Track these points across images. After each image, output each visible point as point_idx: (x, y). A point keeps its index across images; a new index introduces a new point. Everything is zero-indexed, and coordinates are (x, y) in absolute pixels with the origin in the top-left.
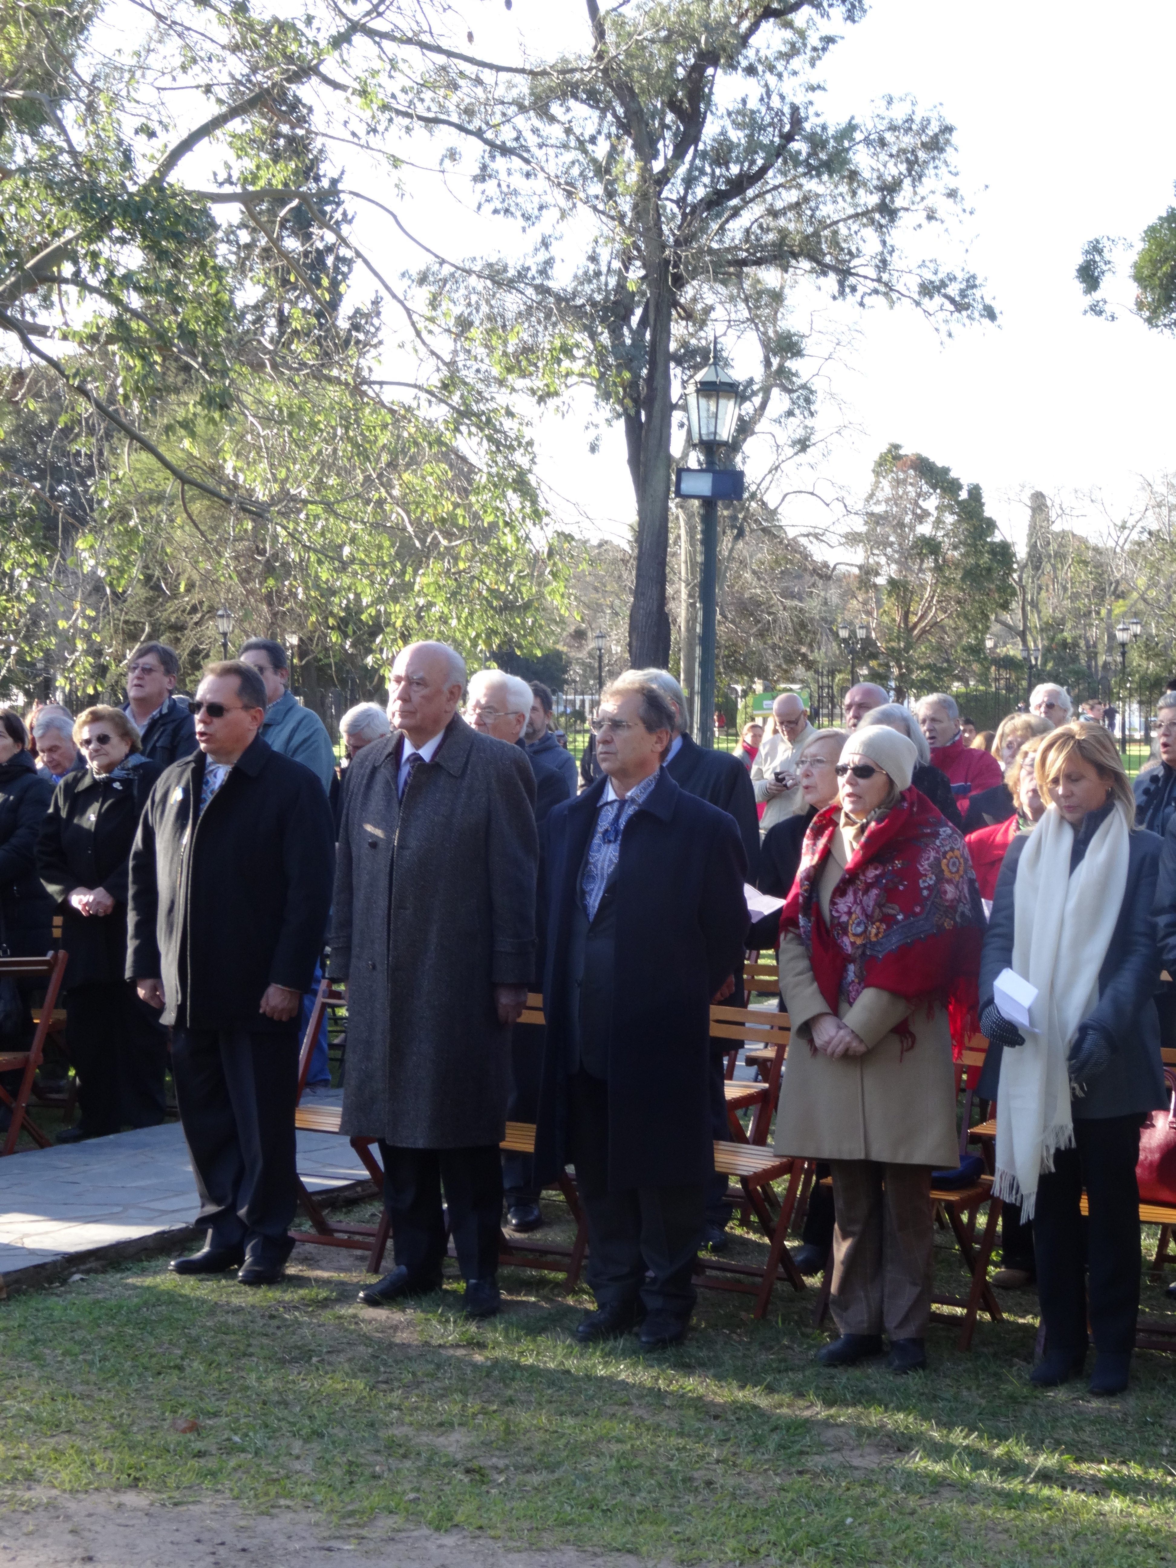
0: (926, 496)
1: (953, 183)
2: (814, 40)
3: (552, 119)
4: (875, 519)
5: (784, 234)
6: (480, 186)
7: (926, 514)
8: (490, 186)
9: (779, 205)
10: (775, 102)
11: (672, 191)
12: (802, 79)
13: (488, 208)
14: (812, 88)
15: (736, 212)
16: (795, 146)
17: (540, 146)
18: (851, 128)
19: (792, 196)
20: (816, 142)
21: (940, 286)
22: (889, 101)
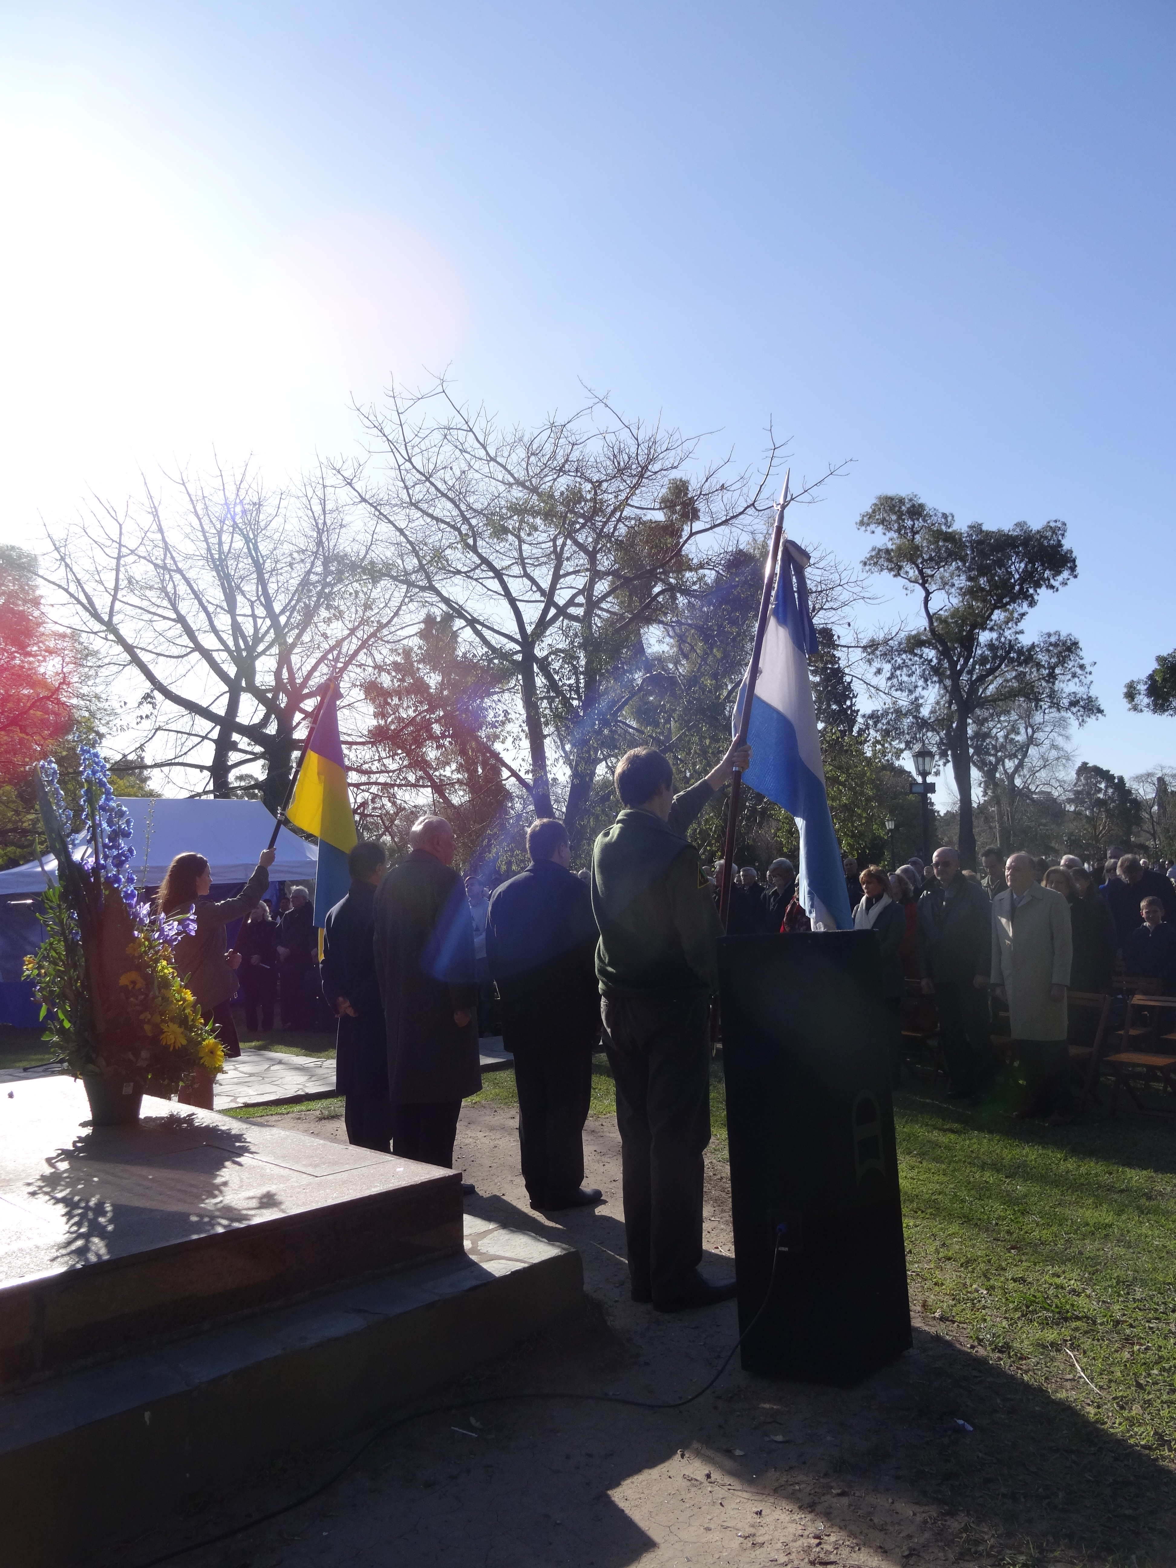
0: (1100, 783)
1: (1082, 662)
2: (1016, 615)
3: (916, 655)
4: (1077, 793)
5: (1012, 689)
7: (1101, 789)
8: (895, 681)
9: (1009, 677)
10: (1003, 639)
11: (964, 677)
12: (1013, 630)
14: (1017, 633)
15: (992, 682)
16: (1012, 655)
17: (913, 665)
18: (1033, 646)
19: (1014, 674)
20: (1020, 652)
21: (1077, 702)
22: (1049, 635)
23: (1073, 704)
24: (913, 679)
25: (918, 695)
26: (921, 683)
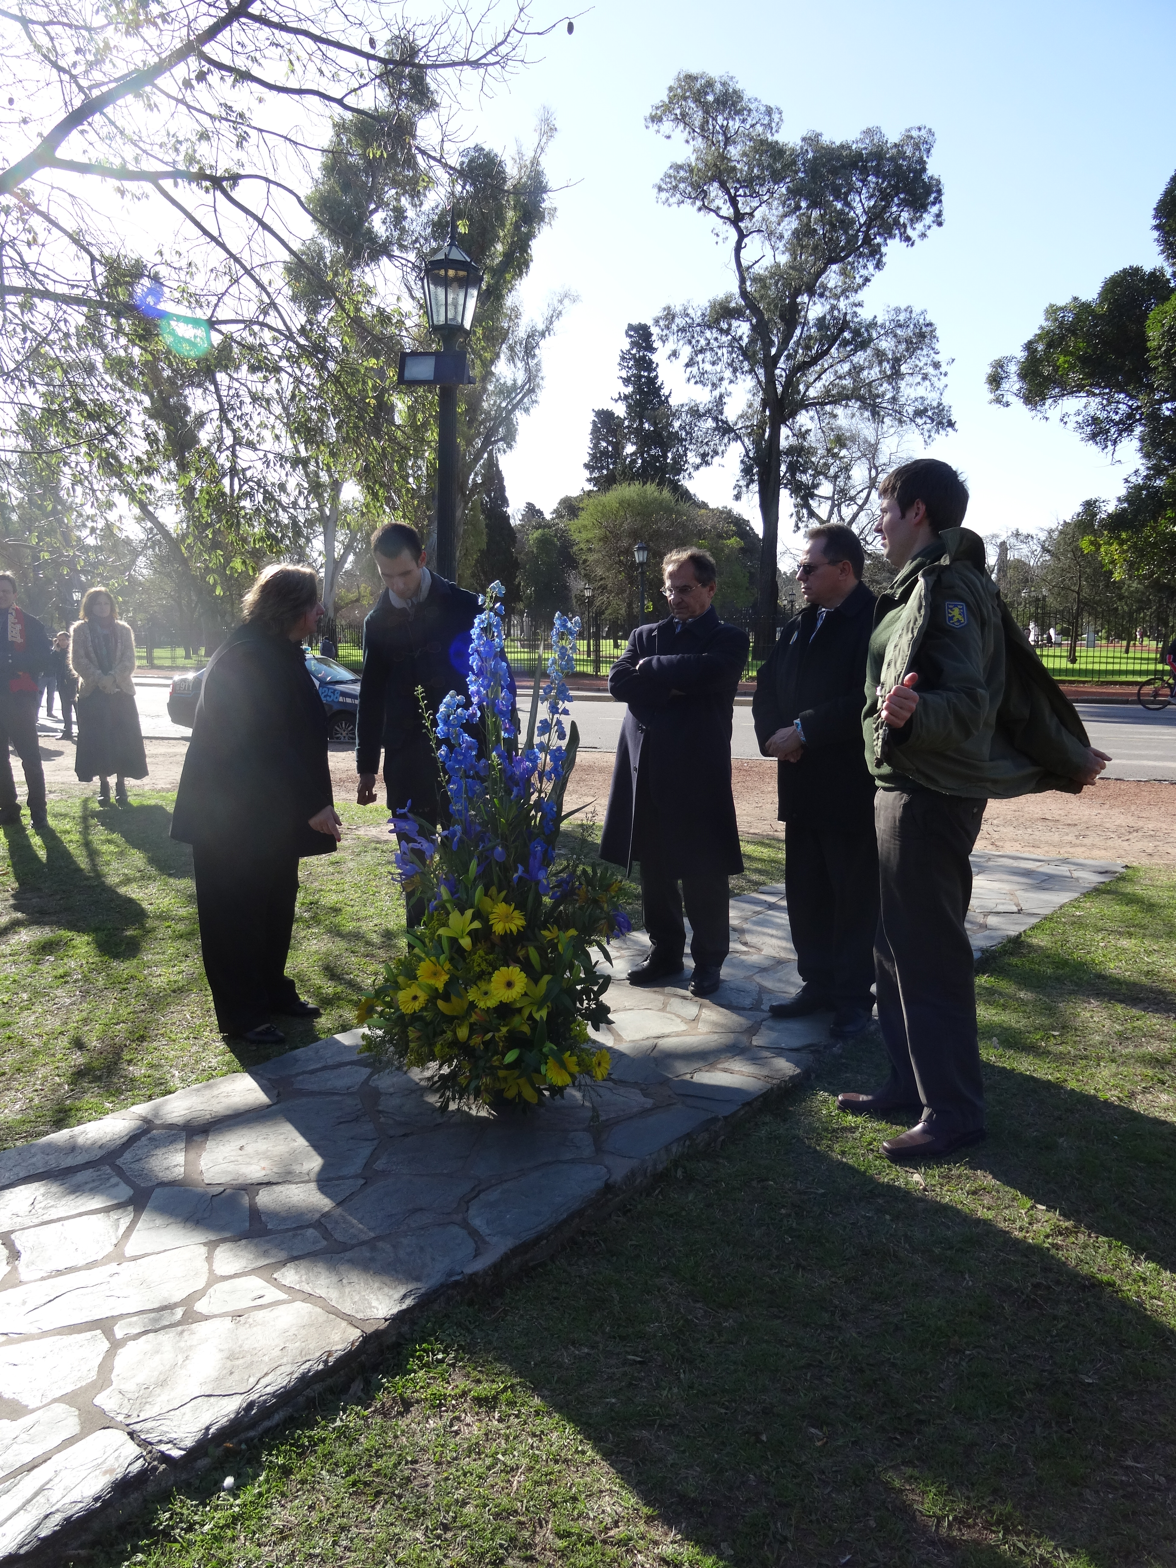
1: (936, 358)
2: (857, 279)
3: (722, 331)
5: (844, 389)
6: (689, 369)
8: (695, 370)
9: (840, 370)
10: (836, 313)
11: (781, 364)
12: (851, 301)
13: (693, 381)
14: (855, 304)
15: (819, 376)
16: (846, 334)
17: (719, 347)
18: (873, 324)
19: (847, 365)
20: (857, 331)
21: (926, 410)
22: (898, 311)
23: (919, 413)
24: (718, 368)
25: (723, 391)
26: (728, 374)
